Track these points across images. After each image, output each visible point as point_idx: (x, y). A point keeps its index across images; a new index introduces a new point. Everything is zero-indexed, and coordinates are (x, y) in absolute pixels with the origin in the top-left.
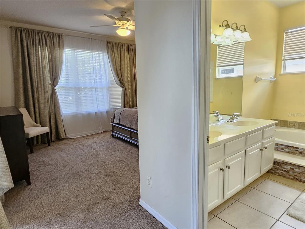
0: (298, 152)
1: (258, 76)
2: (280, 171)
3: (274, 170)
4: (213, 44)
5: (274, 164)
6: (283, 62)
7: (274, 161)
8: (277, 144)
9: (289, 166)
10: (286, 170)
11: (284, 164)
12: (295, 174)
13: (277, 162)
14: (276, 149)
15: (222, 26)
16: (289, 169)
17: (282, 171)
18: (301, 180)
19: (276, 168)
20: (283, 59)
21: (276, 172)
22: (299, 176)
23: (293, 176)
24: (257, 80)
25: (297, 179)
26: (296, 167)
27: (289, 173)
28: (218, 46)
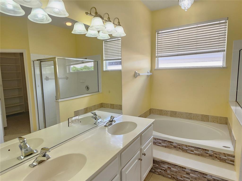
0: (173, 146)
1: (137, 72)
2: (159, 170)
3: (154, 169)
4: (86, 35)
5: (154, 163)
6: (156, 58)
7: (153, 160)
8: (155, 138)
9: (167, 166)
10: (165, 169)
11: (162, 163)
12: (172, 173)
13: (156, 161)
14: (155, 143)
15: (91, 14)
16: (167, 167)
17: (161, 170)
18: (178, 179)
19: (155, 167)
20: (156, 56)
21: (156, 171)
22: (176, 175)
23: (170, 175)
24: (136, 75)
25: (174, 178)
26: (173, 166)
27: (167, 172)
28: (104, 41)
